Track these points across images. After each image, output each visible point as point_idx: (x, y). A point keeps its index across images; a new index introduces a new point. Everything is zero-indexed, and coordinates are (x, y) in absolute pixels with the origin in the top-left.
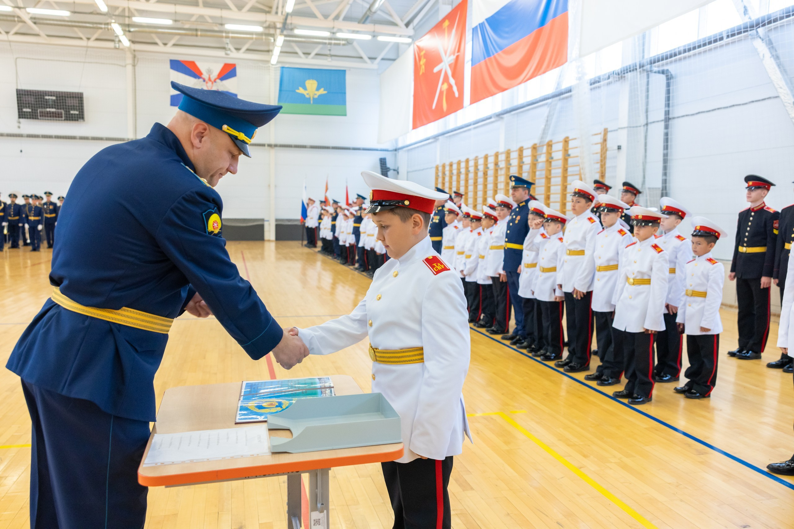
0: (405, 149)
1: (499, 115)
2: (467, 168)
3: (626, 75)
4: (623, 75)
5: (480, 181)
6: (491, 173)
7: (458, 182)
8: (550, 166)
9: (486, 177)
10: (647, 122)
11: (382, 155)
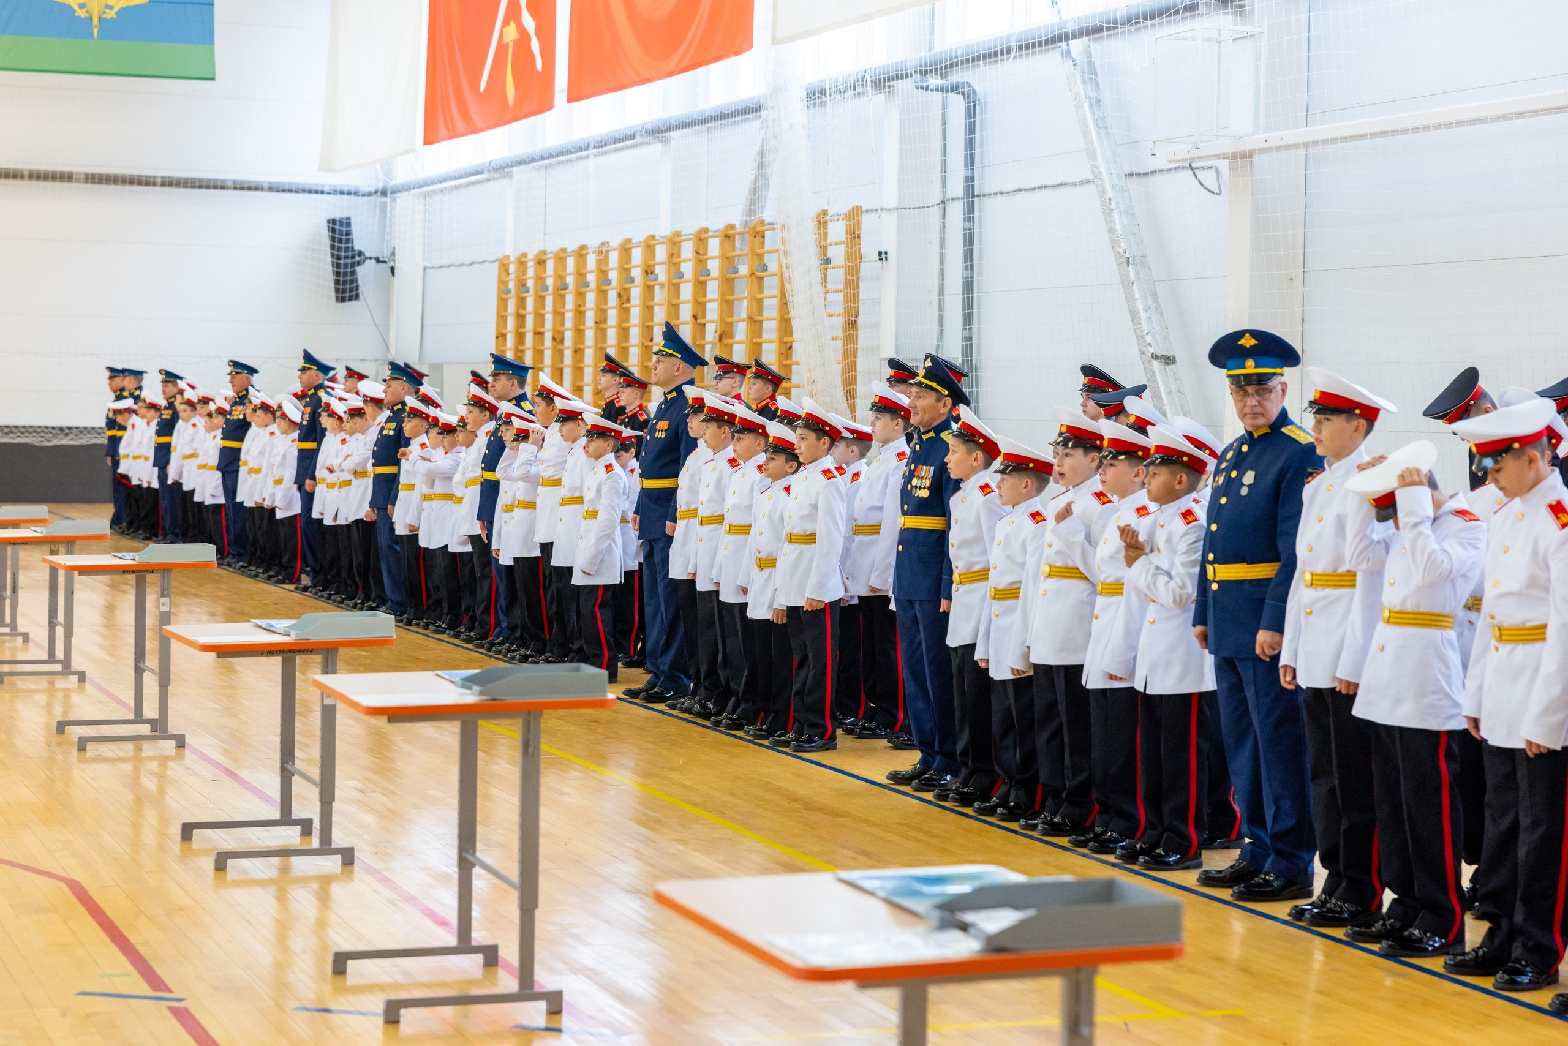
0: (413, 192)
1: (658, 132)
2: (581, 275)
3: (895, 82)
4: (891, 83)
5: (612, 315)
6: (636, 294)
7: (559, 315)
8: (761, 291)
9: (626, 305)
10: (944, 193)
11: (338, 208)
